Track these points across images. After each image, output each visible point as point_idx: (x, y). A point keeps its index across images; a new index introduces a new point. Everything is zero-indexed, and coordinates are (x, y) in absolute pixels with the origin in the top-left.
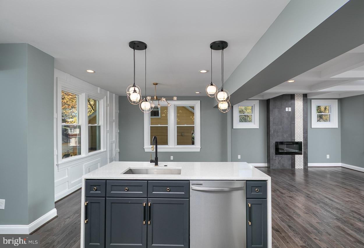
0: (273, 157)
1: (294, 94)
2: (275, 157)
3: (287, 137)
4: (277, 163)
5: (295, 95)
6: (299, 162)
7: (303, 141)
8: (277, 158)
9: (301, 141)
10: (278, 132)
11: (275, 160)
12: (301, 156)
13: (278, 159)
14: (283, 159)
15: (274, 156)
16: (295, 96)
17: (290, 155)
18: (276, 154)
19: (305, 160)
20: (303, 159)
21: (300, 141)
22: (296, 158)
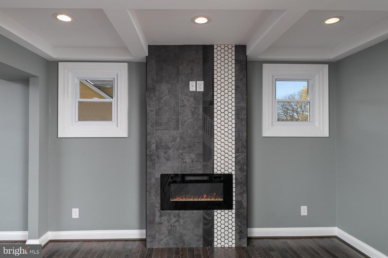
0: (155, 215)
1: (212, 46)
2: (161, 216)
3: (192, 162)
4: (166, 232)
5: (215, 47)
6: (223, 231)
7: (233, 173)
8: (165, 218)
9: (230, 171)
10: (167, 148)
11: (160, 223)
12: (230, 213)
13: (169, 222)
14: (182, 221)
15: (158, 214)
16: (215, 51)
17: (201, 212)
18: (162, 208)
19: (239, 224)
20: (234, 220)
21: (226, 172)
22: (215, 218)
